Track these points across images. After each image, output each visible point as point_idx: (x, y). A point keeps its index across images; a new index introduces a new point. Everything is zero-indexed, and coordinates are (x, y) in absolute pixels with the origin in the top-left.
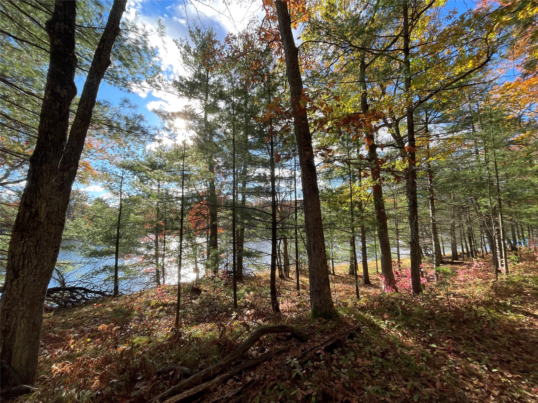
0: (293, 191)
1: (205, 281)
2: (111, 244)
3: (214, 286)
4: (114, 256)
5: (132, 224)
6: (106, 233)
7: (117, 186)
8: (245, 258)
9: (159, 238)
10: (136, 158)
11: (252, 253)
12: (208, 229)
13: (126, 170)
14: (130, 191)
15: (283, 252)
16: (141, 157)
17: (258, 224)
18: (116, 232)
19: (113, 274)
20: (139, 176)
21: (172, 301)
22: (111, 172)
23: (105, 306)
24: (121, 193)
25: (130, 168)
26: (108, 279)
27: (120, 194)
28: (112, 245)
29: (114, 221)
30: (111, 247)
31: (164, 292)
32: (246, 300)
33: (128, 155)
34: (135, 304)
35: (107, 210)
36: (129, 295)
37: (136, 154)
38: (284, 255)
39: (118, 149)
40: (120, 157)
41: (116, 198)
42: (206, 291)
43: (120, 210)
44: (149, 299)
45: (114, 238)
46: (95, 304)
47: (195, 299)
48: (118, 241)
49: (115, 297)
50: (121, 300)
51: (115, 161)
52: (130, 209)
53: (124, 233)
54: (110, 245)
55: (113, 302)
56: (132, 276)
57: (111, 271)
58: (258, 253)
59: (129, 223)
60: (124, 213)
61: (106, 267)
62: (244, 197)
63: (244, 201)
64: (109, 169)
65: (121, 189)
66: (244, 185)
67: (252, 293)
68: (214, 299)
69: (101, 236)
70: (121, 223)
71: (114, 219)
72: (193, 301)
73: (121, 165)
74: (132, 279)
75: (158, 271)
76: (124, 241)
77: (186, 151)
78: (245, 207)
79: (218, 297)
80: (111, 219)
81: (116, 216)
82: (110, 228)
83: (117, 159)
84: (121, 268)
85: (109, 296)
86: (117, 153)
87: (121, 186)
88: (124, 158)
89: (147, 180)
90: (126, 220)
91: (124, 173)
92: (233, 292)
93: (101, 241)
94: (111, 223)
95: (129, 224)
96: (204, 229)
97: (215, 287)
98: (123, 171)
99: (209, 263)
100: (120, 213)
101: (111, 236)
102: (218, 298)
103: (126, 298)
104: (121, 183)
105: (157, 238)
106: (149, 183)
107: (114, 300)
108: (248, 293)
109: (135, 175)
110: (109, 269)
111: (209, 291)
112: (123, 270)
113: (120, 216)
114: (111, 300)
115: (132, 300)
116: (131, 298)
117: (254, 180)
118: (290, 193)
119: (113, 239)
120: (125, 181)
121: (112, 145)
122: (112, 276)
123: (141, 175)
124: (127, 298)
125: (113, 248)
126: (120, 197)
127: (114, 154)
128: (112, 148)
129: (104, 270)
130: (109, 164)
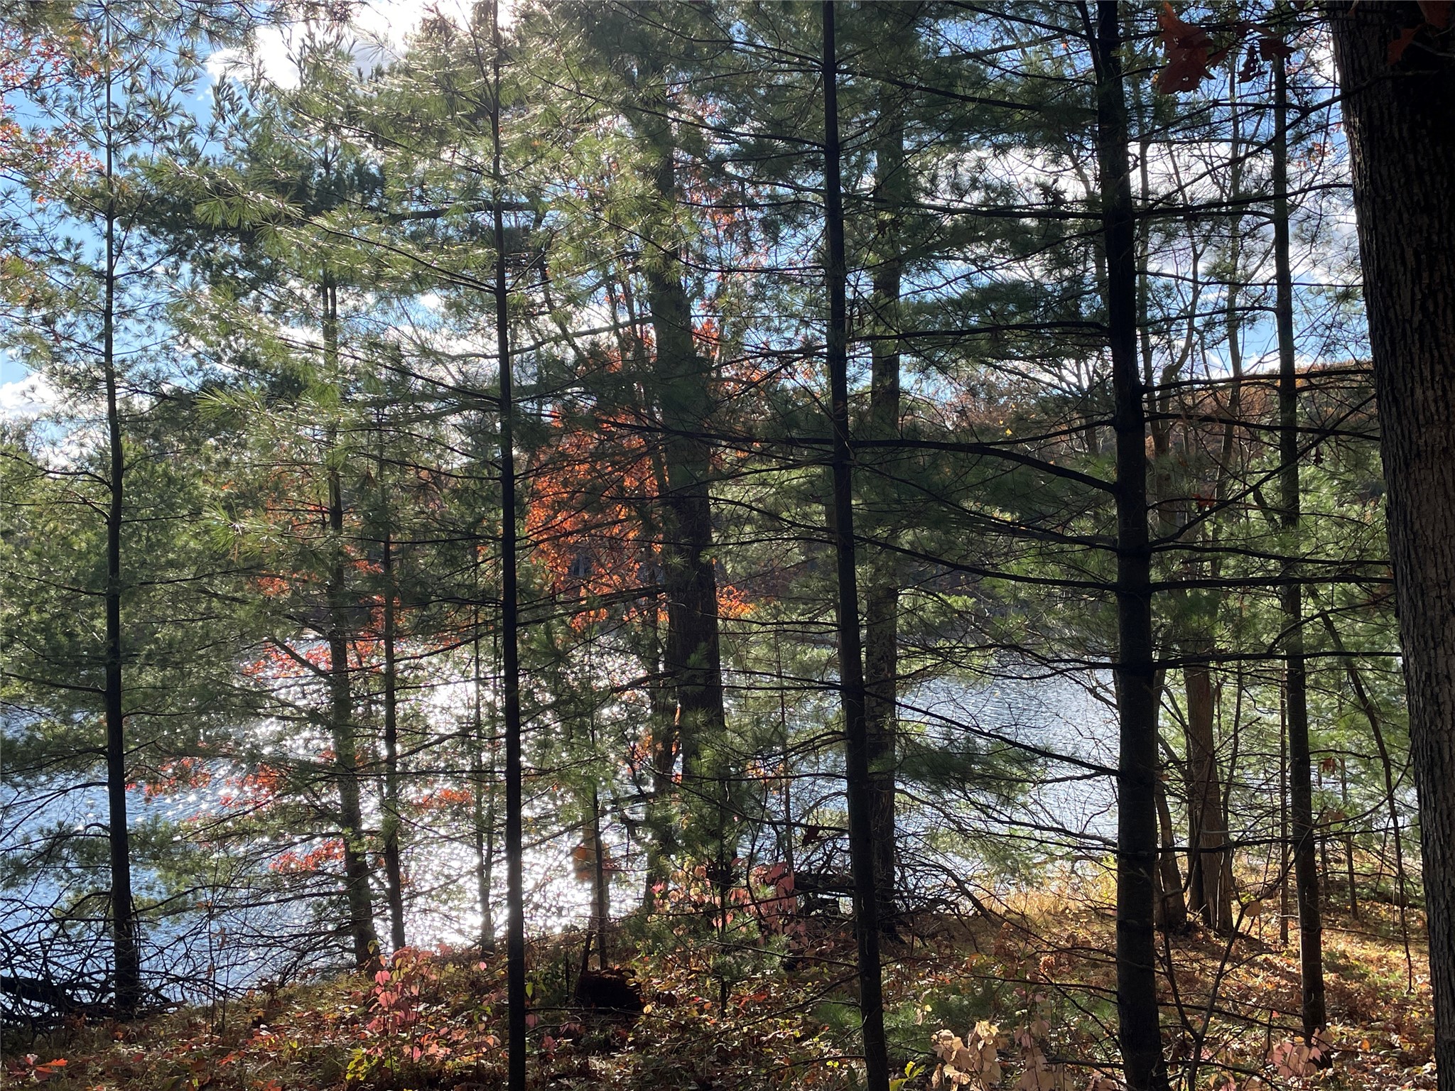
0: (1257, 305)
1: (658, 938)
2: (81, 695)
3: (717, 972)
4: (100, 770)
5: (188, 573)
6: (45, 629)
7: (82, 334)
8: (907, 790)
9: (352, 659)
10: (176, 145)
11: (971, 754)
12: (651, 593)
13: (127, 226)
14: (163, 364)
15: (1180, 752)
16: (212, 132)
17: (1009, 554)
18: (101, 623)
19: (105, 881)
20: (208, 264)
21: (467, 1059)
22: (44, 246)
23: (82, 1069)
24: (111, 376)
25: (152, 212)
26: (76, 912)
27: (103, 387)
28: (83, 703)
29: (81, 555)
30: (78, 716)
31: (416, 1000)
32: (949, 1071)
33: (132, 130)
34: (251, 1067)
35: (40, 491)
36: (209, 1013)
37: (176, 120)
38: (1188, 777)
39: (67, 91)
40: (83, 146)
41: (86, 410)
42: (670, 1001)
43: (116, 489)
44: (326, 1040)
45: (94, 661)
46: (31, 1058)
47: (606, 1049)
48: (114, 678)
49: (128, 1019)
50: (165, 1039)
51: (56, 172)
52: (171, 481)
53: (143, 632)
54: (74, 704)
55: (123, 1050)
56: (206, 896)
57: (89, 864)
58: (1019, 762)
59: (171, 564)
60: (141, 504)
61: (61, 837)
62: (886, 368)
63: (887, 391)
64: (28, 226)
65: (108, 354)
66: (887, 284)
67: (984, 1029)
68: (725, 1058)
69: (19, 649)
70: (124, 567)
71: (80, 544)
72: (597, 1064)
73: (95, 194)
74: (212, 911)
75: (357, 870)
76: (150, 677)
77: (507, 71)
78: (913, 440)
79: (753, 1041)
80: (65, 543)
81: (89, 524)
82: (66, 600)
83: (65, 158)
84: (144, 843)
85: (96, 1010)
86: (62, 120)
87: (107, 336)
88: (112, 148)
89: (254, 285)
90: (151, 548)
91: (115, 249)
92: (853, 1020)
93: (24, 679)
94: (67, 569)
95: (171, 574)
96: (624, 596)
97: (727, 979)
98: (109, 236)
99: (679, 815)
100: (117, 507)
101: (75, 646)
102: (754, 1048)
103: (191, 1029)
104: (108, 314)
105: (339, 656)
106: (266, 306)
107: (129, 1041)
108: (962, 1028)
109: (183, 256)
110: (77, 847)
111: (688, 1000)
112: (155, 857)
113: (114, 523)
114: (111, 1037)
115: (230, 1040)
116: (219, 1030)
117: (959, 239)
118: (1233, 319)
119: (90, 665)
120: (127, 300)
121: (31, 71)
122: (97, 893)
123: (218, 257)
124: (196, 1026)
125: (90, 720)
126: (104, 406)
127: (47, 126)
128: (34, 84)
129: (49, 855)
130: (23, 194)
